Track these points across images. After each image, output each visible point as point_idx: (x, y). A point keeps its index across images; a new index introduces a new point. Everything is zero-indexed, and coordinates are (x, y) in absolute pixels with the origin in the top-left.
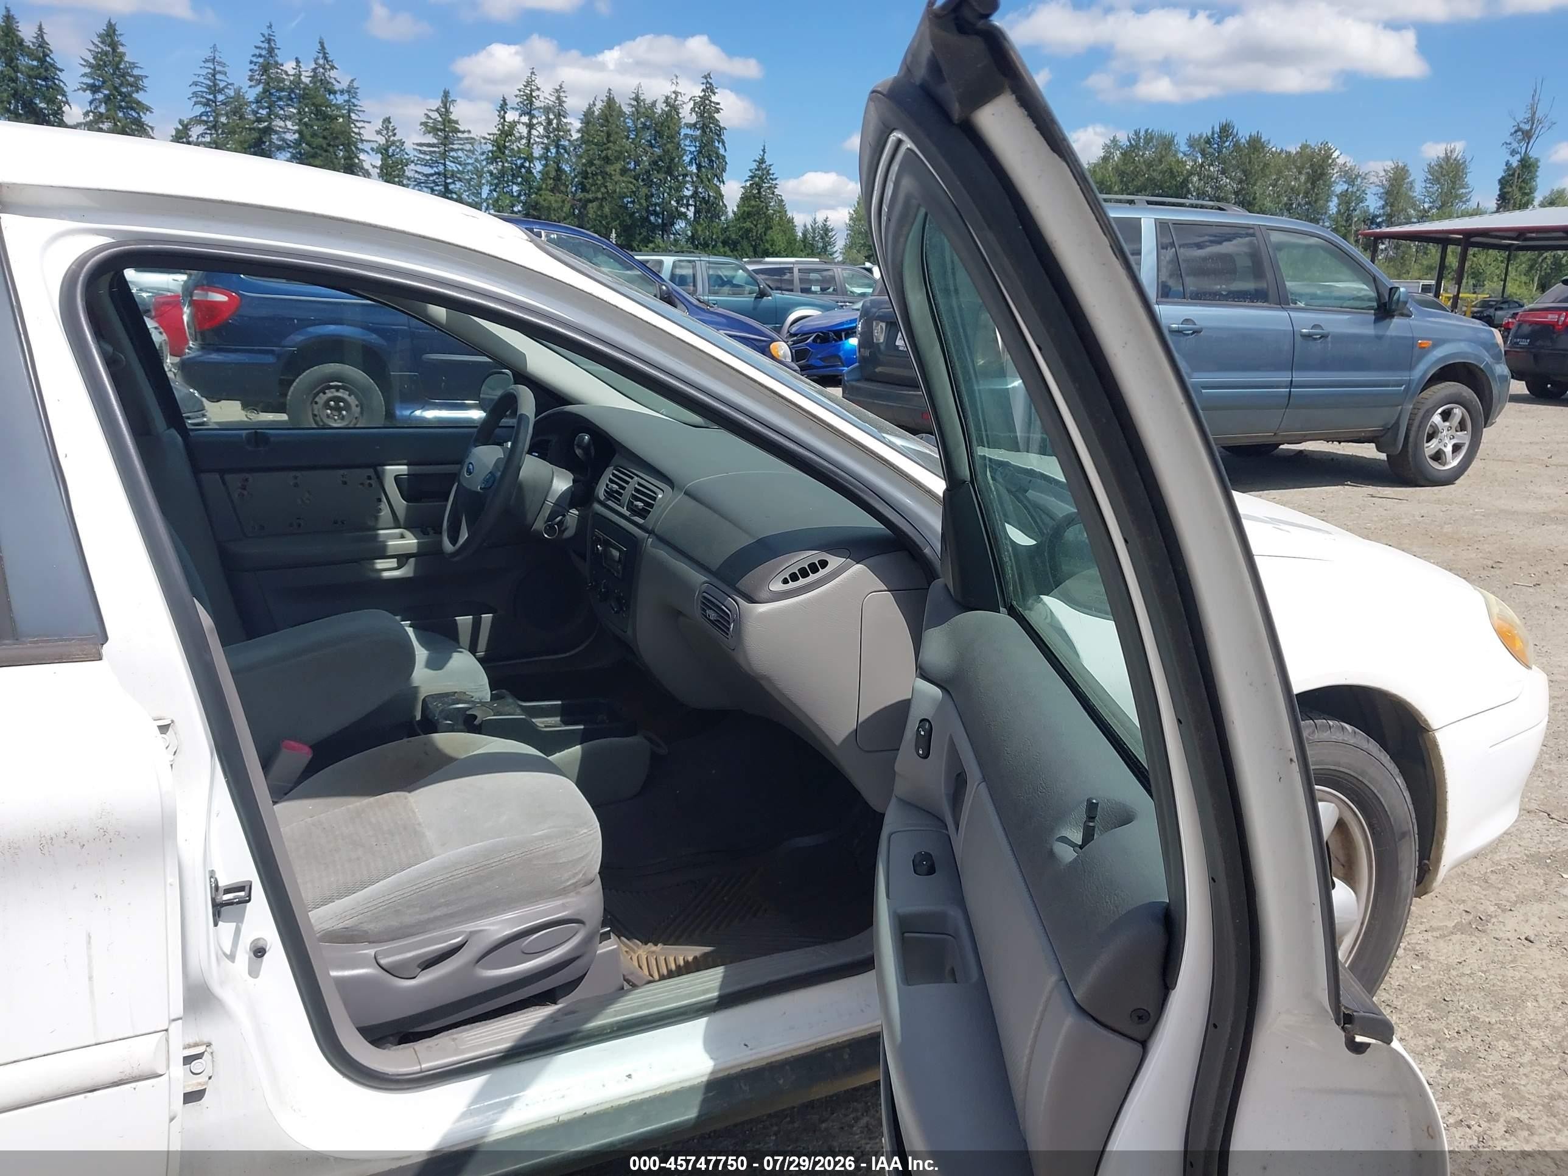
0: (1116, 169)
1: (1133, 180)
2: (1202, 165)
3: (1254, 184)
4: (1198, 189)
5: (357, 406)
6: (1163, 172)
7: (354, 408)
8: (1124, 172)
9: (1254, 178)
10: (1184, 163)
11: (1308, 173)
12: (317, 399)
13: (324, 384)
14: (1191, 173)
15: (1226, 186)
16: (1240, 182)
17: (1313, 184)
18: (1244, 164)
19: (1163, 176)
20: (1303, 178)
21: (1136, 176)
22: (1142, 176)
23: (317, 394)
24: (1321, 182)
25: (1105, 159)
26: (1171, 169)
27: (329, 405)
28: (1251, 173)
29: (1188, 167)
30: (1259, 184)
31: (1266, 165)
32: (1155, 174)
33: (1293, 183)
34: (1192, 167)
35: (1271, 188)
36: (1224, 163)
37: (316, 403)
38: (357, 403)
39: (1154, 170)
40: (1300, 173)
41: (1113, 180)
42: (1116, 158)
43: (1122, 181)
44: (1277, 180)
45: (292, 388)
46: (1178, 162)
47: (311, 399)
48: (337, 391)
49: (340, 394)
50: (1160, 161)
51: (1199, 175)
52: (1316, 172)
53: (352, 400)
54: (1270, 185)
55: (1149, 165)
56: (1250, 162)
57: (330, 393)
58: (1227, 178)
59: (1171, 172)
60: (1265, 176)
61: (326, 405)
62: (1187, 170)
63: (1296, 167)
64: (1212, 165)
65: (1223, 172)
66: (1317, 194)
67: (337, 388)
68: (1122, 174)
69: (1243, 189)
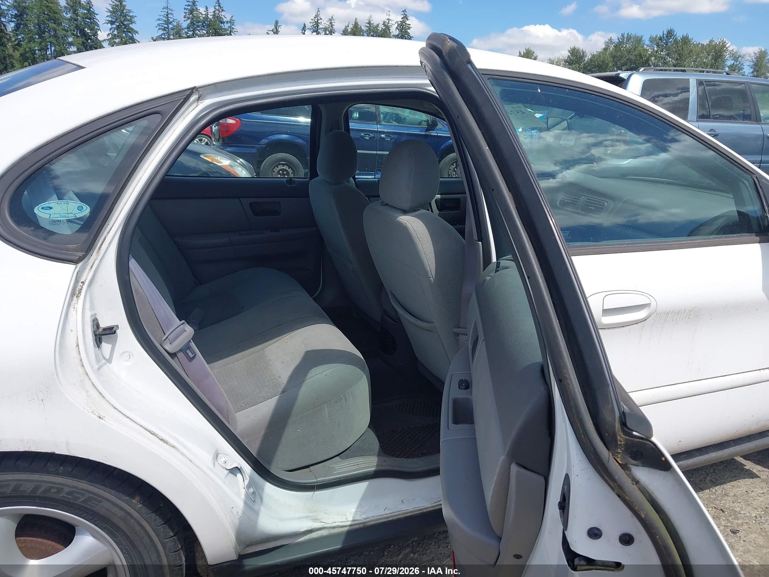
0: (611, 54)
1: (620, 60)
2: (657, 51)
3: (685, 61)
4: (654, 64)
5: (292, 173)
6: (636, 56)
7: (290, 174)
8: (615, 56)
9: (684, 58)
10: (647, 50)
11: (713, 55)
12: (274, 170)
13: (278, 163)
14: (651, 56)
15: (669, 62)
16: (677, 59)
17: (715, 60)
18: (680, 50)
19: (636, 57)
20: (710, 57)
21: (622, 58)
22: (625, 58)
23: (274, 167)
24: (720, 59)
25: (605, 49)
26: (640, 54)
27: (279, 173)
28: (683, 55)
29: (649, 52)
30: (687, 61)
31: (691, 51)
32: (631, 57)
33: (705, 60)
34: (652, 52)
35: (693, 63)
36: (669, 50)
37: (274, 172)
38: (292, 172)
39: (631, 55)
40: (709, 55)
41: (609, 60)
42: (611, 49)
43: (614, 60)
44: (696, 59)
45: (263, 165)
46: (644, 50)
47: (272, 169)
48: (283, 166)
49: (285, 167)
50: (635, 50)
51: (655, 56)
52: (717, 54)
53: (290, 170)
54: (693, 61)
55: (629, 52)
56: (682, 49)
57: (280, 167)
58: (670, 58)
59: (640, 55)
60: (690, 56)
61: (278, 173)
62: (649, 54)
63: (706, 52)
64: (663, 51)
65: (668, 55)
66: (717, 66)
67: (283, 165)
68: (614, 57)
69: (679, 63)
